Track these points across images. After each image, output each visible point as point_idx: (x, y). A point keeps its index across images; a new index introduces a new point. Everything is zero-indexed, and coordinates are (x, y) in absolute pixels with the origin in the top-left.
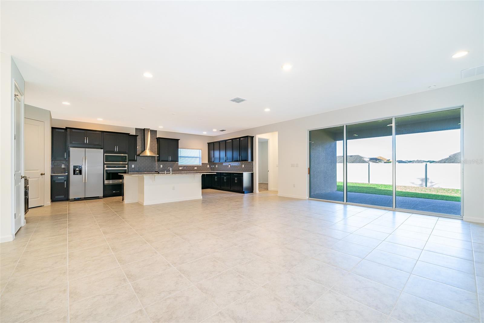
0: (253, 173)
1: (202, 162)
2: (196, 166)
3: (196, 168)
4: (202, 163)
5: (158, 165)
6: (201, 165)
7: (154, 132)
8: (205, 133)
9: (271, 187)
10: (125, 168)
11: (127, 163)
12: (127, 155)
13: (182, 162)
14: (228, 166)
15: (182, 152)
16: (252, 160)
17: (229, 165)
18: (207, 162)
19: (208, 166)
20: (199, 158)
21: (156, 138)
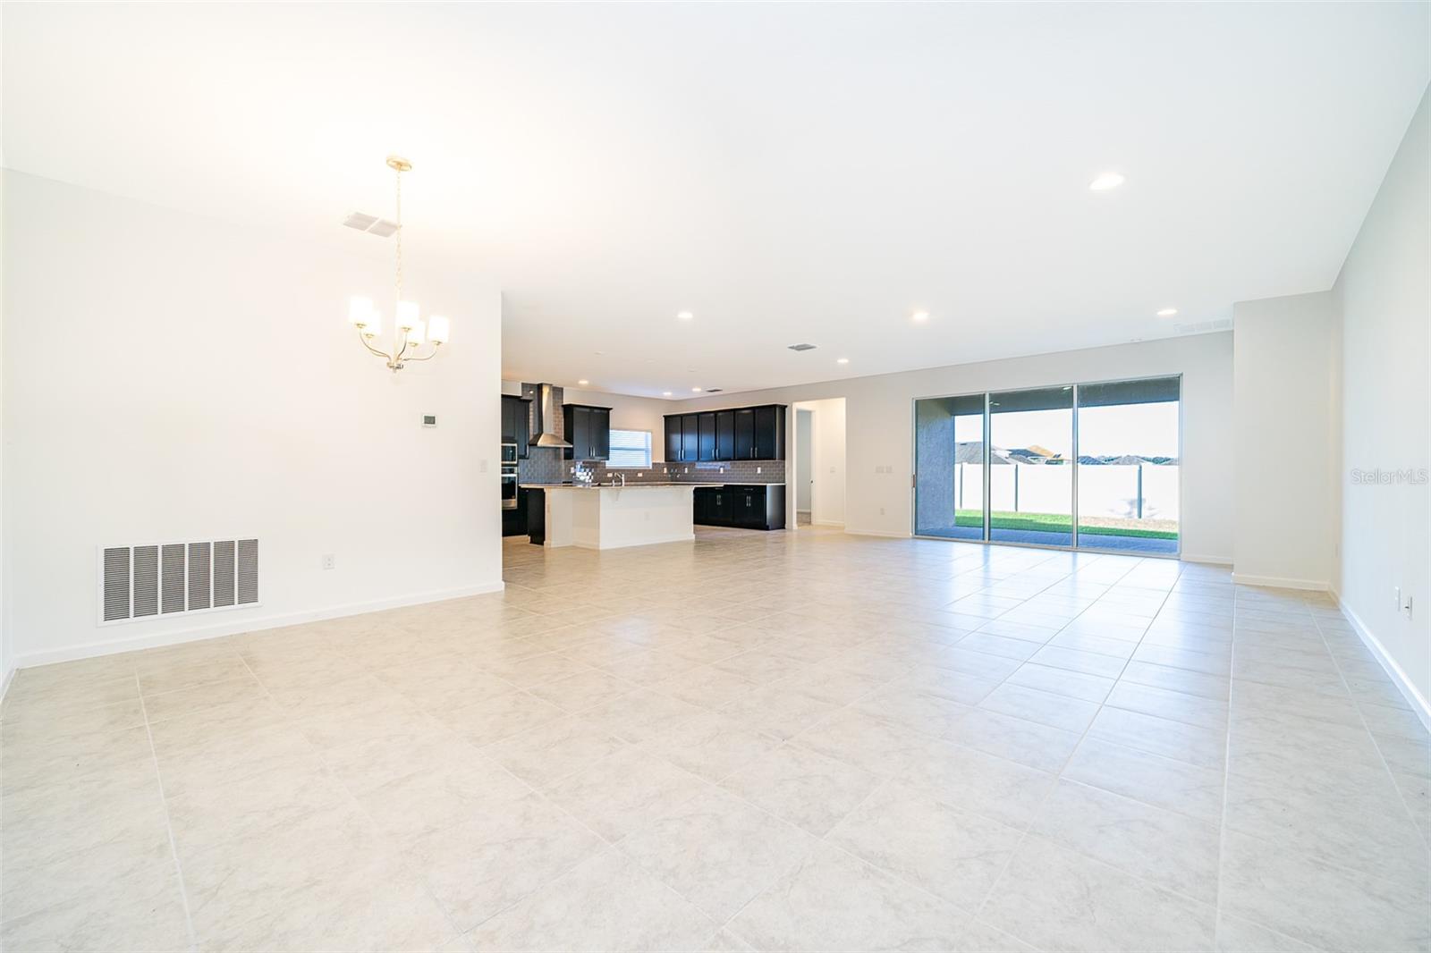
0: (784, 486)
1: (653, 459)
2: (640, 471)
3: (640, 475)
4: (653, 464)
5: (566, 466)
6: (651, 468)
7: (557, 392)
8: (668, 394)
9: (818, 518)
10: (513, 473)
11: (515, 463)
12: (516, 445)
13: (615, 461)
14: (719, 471)
15: (616, 438)
16: (783, 457)
17: (722, 469)
18: (663, 461)
19: (665, 471)
20: (647, 451)
21: (563, 406)
